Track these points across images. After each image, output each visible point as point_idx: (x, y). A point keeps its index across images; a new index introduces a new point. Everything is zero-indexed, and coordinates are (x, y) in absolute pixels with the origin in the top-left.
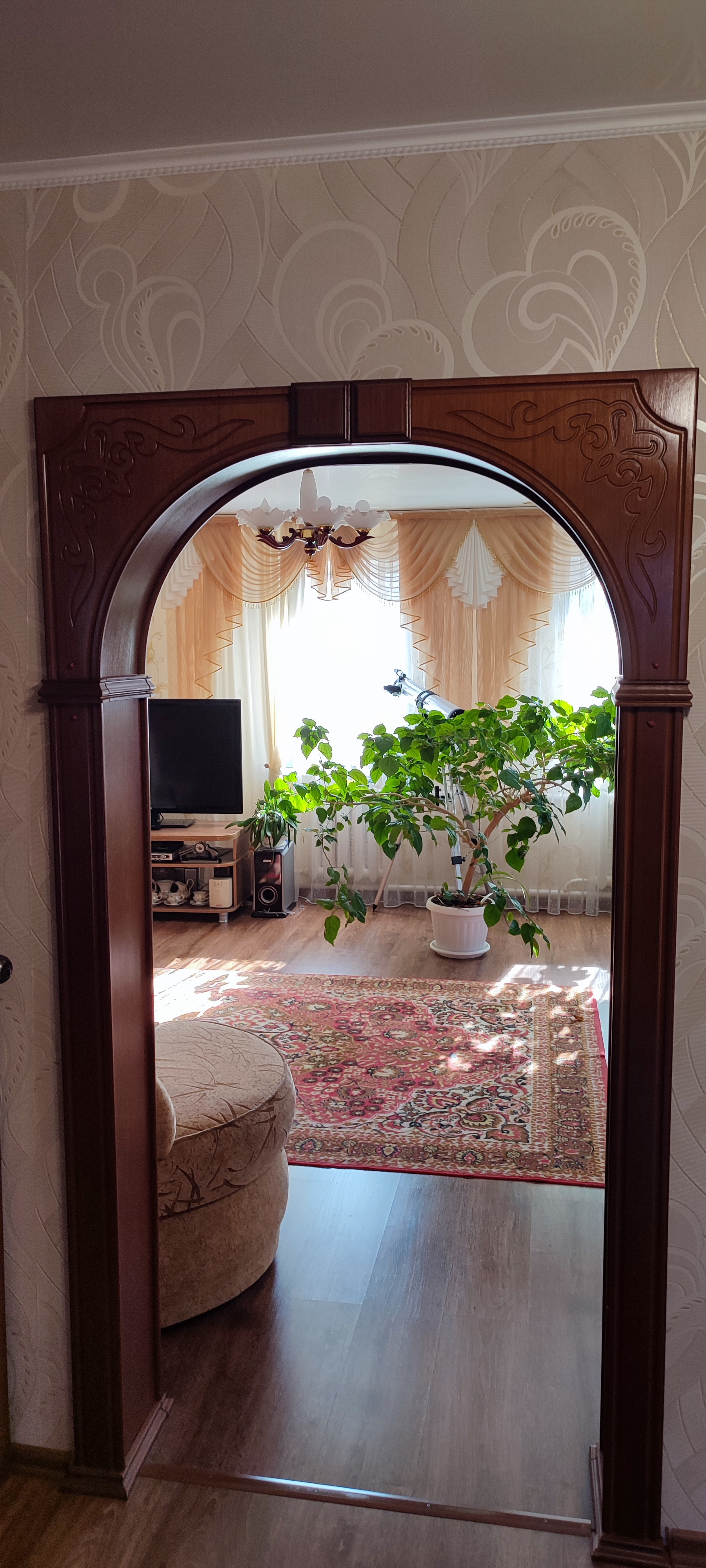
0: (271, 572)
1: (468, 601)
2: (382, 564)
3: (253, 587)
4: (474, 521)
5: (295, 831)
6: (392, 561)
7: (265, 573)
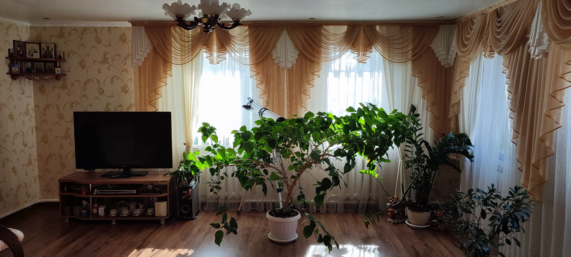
0: (186, 50)
1: (282, 65)
2: (241, 47)
3: (177, 57)
4: (285, 28)
5: (199, 177)
6: (246, 46)
7: (183, 50)
